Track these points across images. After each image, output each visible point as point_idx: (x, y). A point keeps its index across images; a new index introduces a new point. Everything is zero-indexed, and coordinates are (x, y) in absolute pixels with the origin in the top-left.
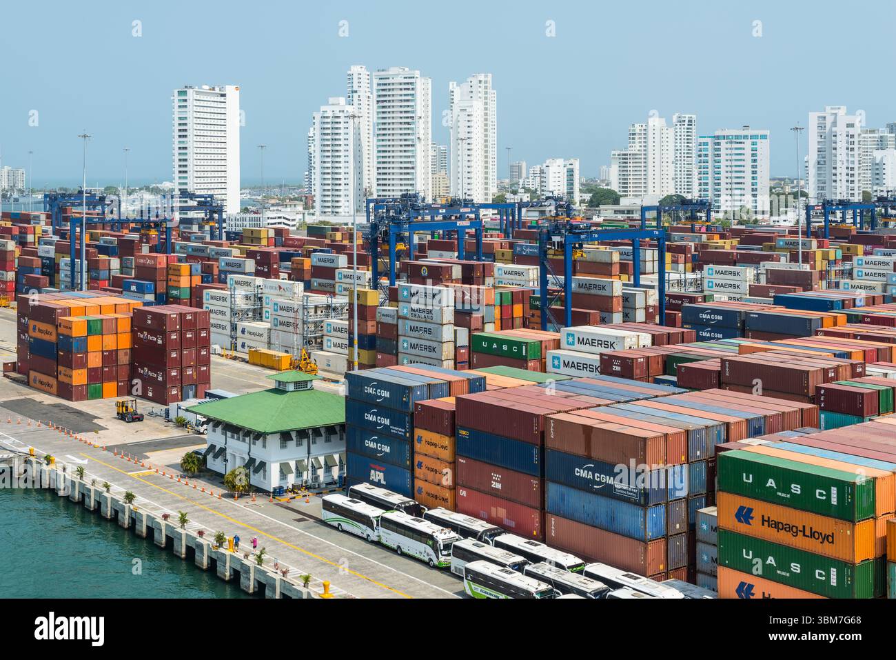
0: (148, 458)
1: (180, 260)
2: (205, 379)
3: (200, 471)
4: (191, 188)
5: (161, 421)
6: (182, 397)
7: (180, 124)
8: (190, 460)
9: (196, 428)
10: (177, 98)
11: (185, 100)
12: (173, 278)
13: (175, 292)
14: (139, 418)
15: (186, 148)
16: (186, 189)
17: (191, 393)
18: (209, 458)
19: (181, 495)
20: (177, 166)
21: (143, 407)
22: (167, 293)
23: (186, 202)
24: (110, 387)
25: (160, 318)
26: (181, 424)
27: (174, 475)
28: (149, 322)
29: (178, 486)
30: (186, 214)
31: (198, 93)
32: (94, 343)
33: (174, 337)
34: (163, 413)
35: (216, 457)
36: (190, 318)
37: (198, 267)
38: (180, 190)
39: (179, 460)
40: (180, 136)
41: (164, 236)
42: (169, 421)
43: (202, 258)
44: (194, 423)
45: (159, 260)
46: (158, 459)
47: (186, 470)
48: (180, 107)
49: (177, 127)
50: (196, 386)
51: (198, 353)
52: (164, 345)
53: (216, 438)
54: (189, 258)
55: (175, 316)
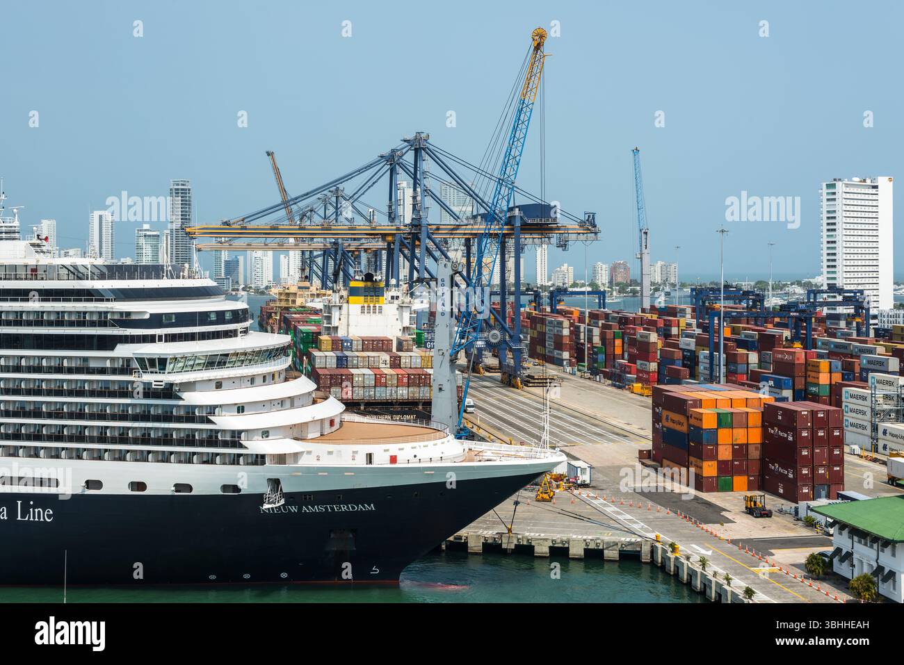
0: (773, 555)
1: (820, 356)
2: (838, 479)
3: (825, 574)
4: (839, 283)
5: (791, 519)
6: (813, 497)
7: (828, 218)
8: (815, 561)
9: (826, 529)
10: (825, 191)
11: (834, 193)
12: (812, 374)
13: (814, 389)
14: (768, 514)
15: (835, 242)
16: (835, 284)
17: (823, 493)
18: (836, 560)
19: (803, 596)
20: (825, 261)
21: (771, 502)
22: (806, 390)
23: (835, 297)
24: (740, 480)
25: (791, 415)
26: (810, 524)
27: (798, 575)
28: (780, 418)
29: (802, 586)
30: (835, 309)
31: (847, 185)
32: (724, 435)
33: (805, 434)
34: (793, 510)
35: (842, 560)
36: (822, 415)
37: (838, 364)
38: (828, 284)
39: (803, 561)
40: (828, 230)
41: (805, 332)
42: (798, 520)
43: (845, 355)
44: (823, 524)
45: (797, 355)
46: (783, 556)
47: (810, 571)
48: (828, 200)
49: (825, 221)
50: (829, 486)
51: (831, 452)
52: (795, 441)
53: (842, 541)
54: (831, 355)
55: (806, 413)
